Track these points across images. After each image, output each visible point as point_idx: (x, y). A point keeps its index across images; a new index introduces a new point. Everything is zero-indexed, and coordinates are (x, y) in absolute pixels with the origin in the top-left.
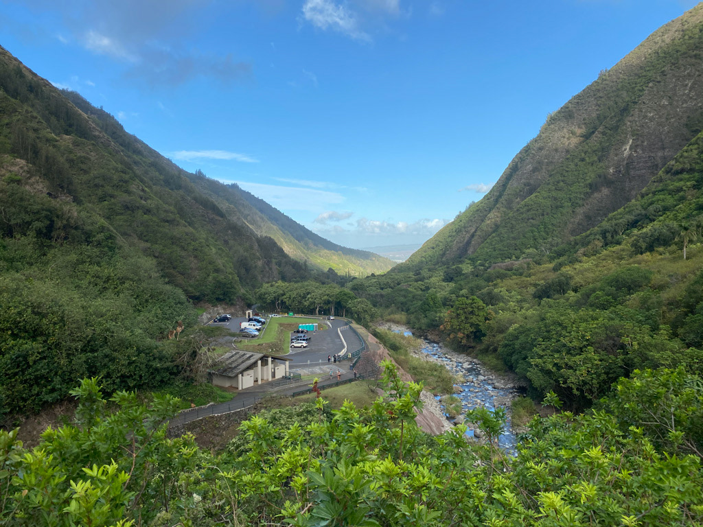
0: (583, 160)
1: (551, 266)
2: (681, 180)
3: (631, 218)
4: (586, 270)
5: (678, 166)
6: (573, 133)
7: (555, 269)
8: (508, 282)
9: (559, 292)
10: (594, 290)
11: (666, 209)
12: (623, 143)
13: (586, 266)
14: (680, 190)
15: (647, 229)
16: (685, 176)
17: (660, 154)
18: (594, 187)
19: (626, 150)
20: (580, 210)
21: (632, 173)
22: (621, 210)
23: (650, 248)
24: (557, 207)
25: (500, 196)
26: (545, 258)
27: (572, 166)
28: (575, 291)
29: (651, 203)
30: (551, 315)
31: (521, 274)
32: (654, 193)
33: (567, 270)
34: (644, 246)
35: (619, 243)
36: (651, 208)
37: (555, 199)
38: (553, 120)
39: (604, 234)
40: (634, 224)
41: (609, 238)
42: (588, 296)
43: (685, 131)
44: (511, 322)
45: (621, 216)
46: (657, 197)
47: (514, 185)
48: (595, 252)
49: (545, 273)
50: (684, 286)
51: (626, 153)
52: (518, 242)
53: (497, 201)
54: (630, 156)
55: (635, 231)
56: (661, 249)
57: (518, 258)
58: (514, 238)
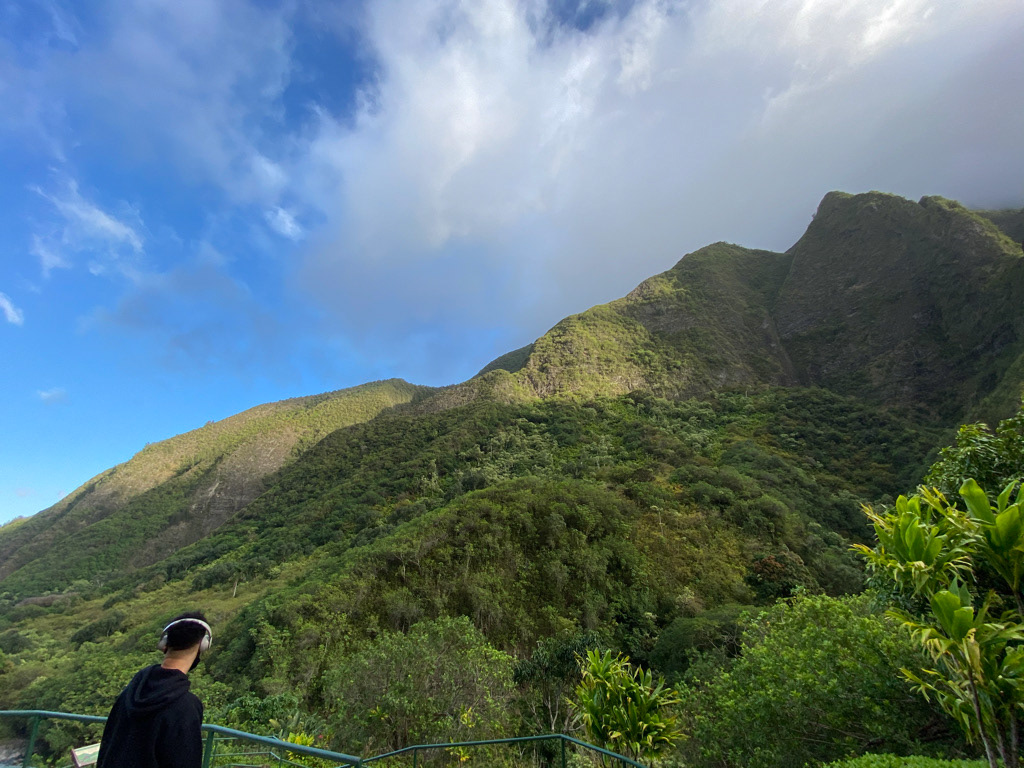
0: (169, 493)
1: (102, 601)
2: (248, 524)
3: (199, 554)
4: (141, 607)
5: (248, 513)
6: (167, 467)
7: (107, 606)
8: (43, 622)
9: (104, 634)
10: (144, 632)
11: (231, 548)
12: (211, 485)
13: (141, 602)
14: (245, 532)
15: (212, 565)
16: (252, 521)
17: (238, 499)
18: (173, 520)
19: (211, 491)
20: (152, 542)
21: (212, 510)
22: (192, 546)
23: (209, 585)
24: (128, 536)
25: (62, 515)
26: (97, 593)
27: (157, 497)
28: (123, 631)
29: (220, 542)
30: (91, 664)
31: (61, 612)
32: (225, 533)
33: (120, 608)
34: (204, 582)
35: (181, 578)
36: (219, 547)
37: (128, 527)
38: (149, 450)
39: (170, 569)
40: (200, 560)
41: (174, 572)
42: (137, 638)
43: (261, 485)
44: (36, 675)
45: (192, 550)
46: (227, 537)
47: (85, 506)
48: (156, 587)
49: (93, 611)
50: (225, 623)
51: (211, 494)
52: (67, 572)
53: (54, 520)
54: (214, 496)
55: (200, 567)
56: (217, 586)
57: (61, 590)
58: (64, 567)
